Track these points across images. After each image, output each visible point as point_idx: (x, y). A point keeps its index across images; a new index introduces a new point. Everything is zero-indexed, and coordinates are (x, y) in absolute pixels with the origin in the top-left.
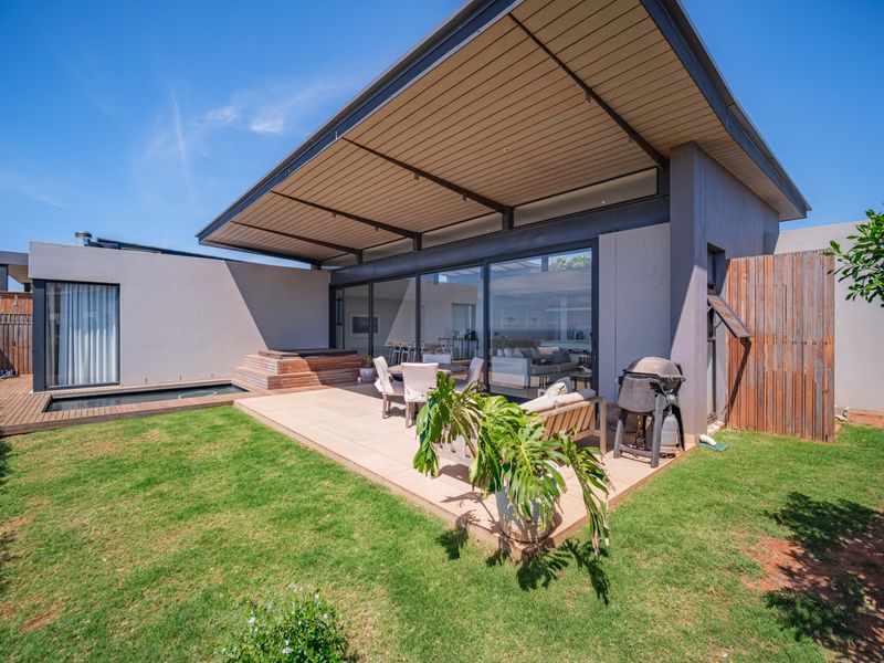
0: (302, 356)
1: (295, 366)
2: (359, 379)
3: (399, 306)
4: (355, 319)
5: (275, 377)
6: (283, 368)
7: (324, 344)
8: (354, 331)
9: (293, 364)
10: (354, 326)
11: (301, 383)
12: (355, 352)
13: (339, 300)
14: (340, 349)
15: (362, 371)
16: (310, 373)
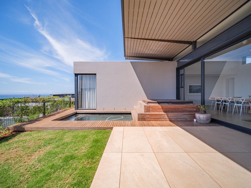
0: (159, 103)
1: (154, 109)
2: (195, 120)
3: (218, 79)
4: (190, 86)
5: (141, 114)
6: (147, 109)
7: (173, 97)
8: (190, 92)
9: (152, 107)
10: (190, 89)
11: (157, 118)
12: (192, 102)
13: (182, 75)
14: (182, 100)
15: (197, 115)
16: (163, 113)
